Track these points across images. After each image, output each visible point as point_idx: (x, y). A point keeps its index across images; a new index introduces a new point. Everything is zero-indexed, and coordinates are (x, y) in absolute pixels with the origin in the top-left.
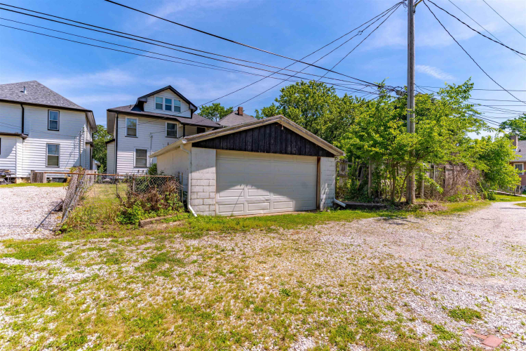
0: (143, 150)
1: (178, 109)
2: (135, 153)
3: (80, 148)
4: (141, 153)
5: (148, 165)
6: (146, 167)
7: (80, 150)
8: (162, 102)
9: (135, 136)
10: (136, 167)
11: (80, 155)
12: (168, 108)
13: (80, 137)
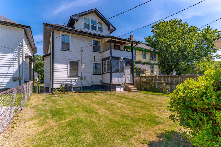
0: (75, 62)
1: (101, 29)
2: (69, 65)
3: (19, 61)
4: (74, 65)
5: (79, 75)
6: (78, 77)
7: (19, 63)
8: (89, 23)
9: (68, 49)
10: (70, 77)
11: (19, 66)
12: (94, 28)
13: (19, 52)
